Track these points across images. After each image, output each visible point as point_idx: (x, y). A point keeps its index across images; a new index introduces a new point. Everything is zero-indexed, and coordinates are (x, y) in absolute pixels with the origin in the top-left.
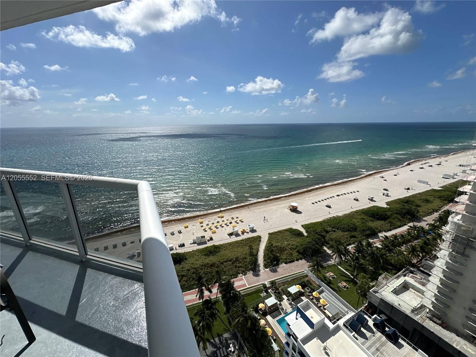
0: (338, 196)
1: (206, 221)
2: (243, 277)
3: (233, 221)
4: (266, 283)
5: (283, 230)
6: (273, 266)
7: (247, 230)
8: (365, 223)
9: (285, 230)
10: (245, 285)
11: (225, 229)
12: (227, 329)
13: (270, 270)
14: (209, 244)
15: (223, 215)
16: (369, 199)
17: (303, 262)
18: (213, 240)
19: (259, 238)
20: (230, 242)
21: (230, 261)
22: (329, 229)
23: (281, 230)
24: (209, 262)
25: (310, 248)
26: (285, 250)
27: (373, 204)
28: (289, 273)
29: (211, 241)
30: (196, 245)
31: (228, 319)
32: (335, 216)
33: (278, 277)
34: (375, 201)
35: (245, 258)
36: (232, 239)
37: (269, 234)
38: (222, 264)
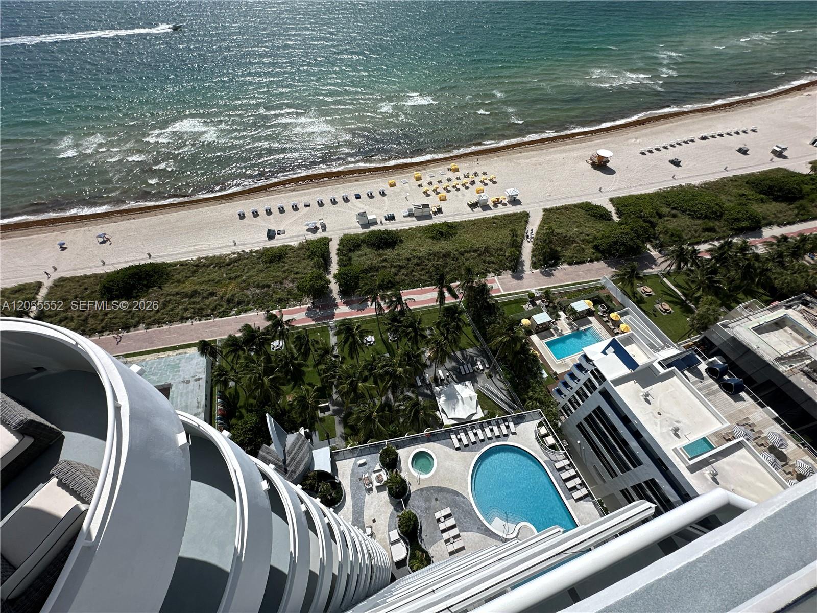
0: (704, 138)
1: (427, 175)
2: (496, 278)
3: (477, 180)
4: (533, 291)
5: (572, 205)
6: (547, 267)
7: (505, 199)
8: (745, 205)
9: (575, 206)
10: (498, 290)
11: (463, 195)
12: (472, 343)
13: (542, 273)
14: (437, 220)
15: (457, 166)
16: (774, 152)
17: (600, 265)
18: (442, 213)
19: (525, 216)
20: (473, 218)
21: (475, 251)
22: (665, 210)
23: (568, 205)
24: (441, 251)
25: (623, 244)
26: (573, 242)
27: (779, 163)
28: (573, 279)
29: (439, 215)
30: (414, 218)
31: (473, 332)
32: (684, 184)
33: (553, 284)
34: (785, 157)
35: (501, 250)
36: (476, 214)
37: (545, 210)
38: (462, 254)
